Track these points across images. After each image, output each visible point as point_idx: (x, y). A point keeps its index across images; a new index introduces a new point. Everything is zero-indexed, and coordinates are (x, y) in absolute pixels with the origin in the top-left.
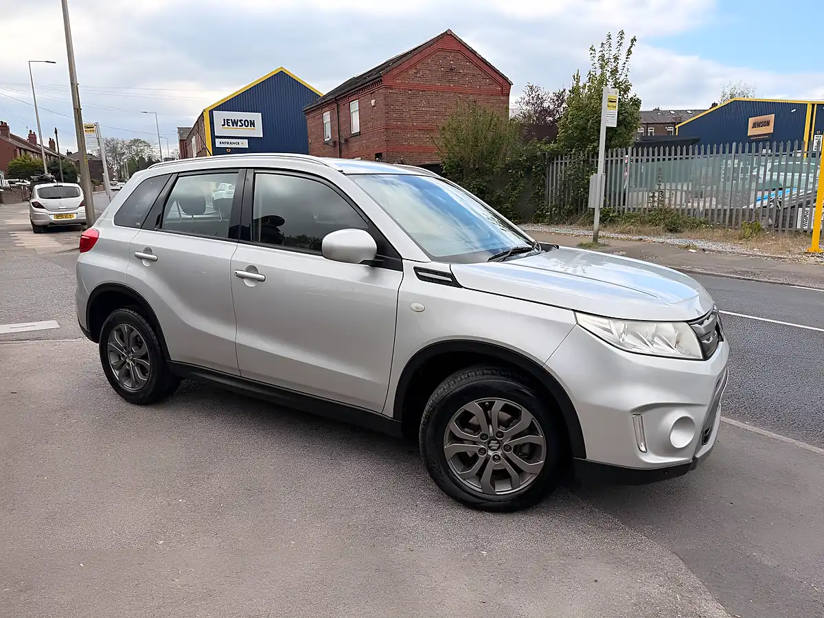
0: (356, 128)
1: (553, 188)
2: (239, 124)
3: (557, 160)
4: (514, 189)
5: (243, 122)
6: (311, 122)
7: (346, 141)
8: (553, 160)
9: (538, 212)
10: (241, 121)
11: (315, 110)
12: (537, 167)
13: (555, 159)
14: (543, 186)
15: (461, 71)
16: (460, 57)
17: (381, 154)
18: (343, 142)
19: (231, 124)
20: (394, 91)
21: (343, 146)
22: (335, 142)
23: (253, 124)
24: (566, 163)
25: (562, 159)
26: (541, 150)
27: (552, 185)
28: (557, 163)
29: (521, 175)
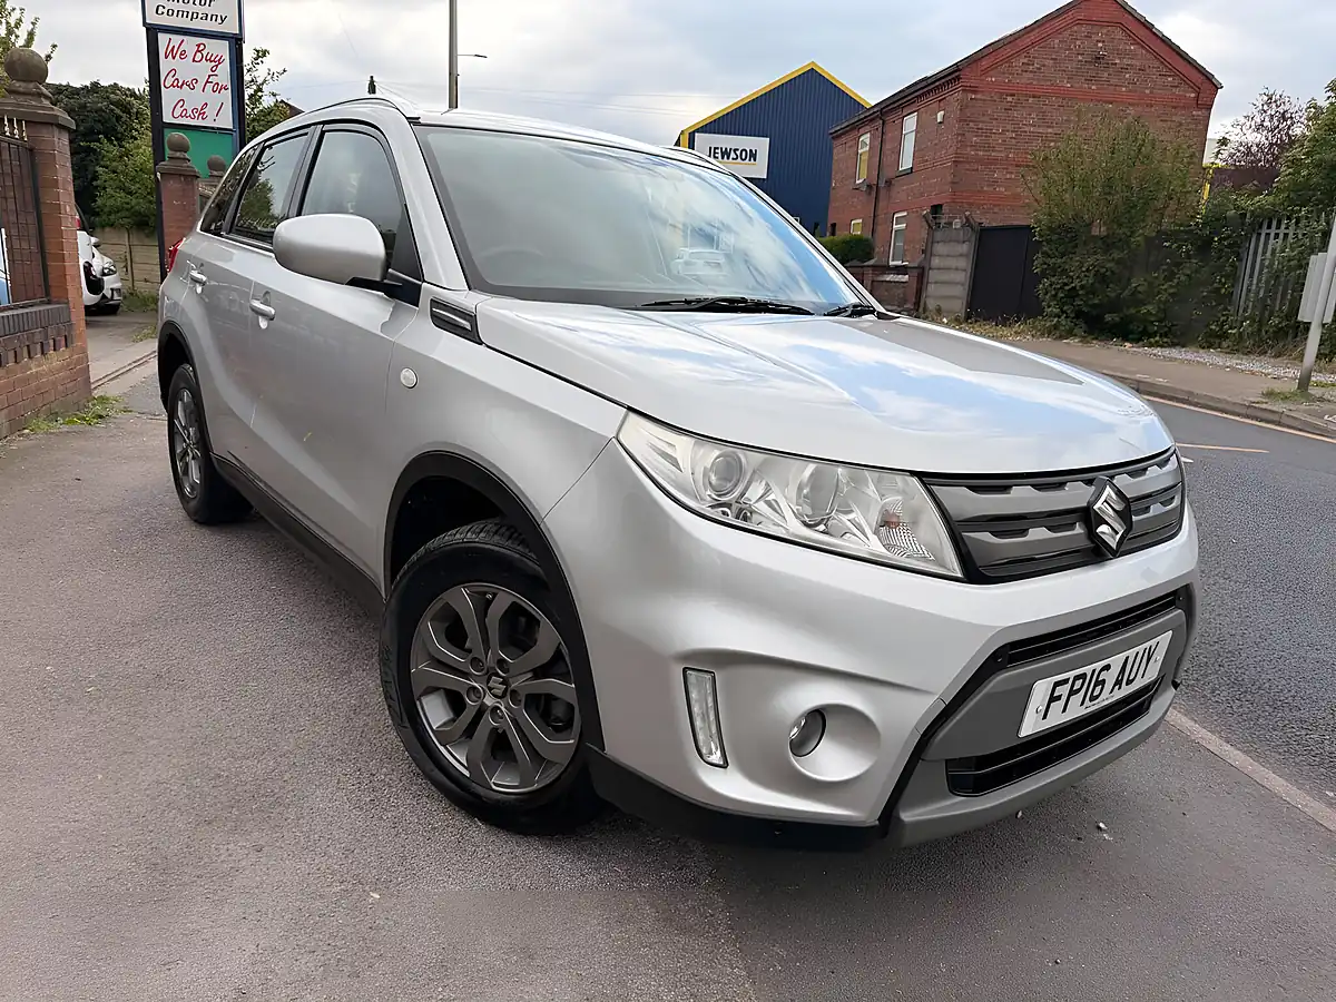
0: (907, 162)
1: (1251, 283)
2: (733, 155)
3: (1269, 227)
4: (1168, 278)
5: (738, 153)
6: (839, 152)
7: (889, 183)
8: (1261, 227)
9: (1213, 327)
10: (735, 150)
11: (847, 132)
12: (1225, 239)
13: (1265, 226)
14: (1234, 276)
15: (1117, 61)
16: (1119, 34)
17: (941, 206)
18: (882, 185)
19: (719, 155)
20: (979, 96)
21: (883, 193)
22: (869, 186)
23: (753, 155)
24: (1286, 235)
25: (1278, 227)
26: (1237, 208)
27: (1251, 276)
28: (1268, 234)
29: (1188, 251)
